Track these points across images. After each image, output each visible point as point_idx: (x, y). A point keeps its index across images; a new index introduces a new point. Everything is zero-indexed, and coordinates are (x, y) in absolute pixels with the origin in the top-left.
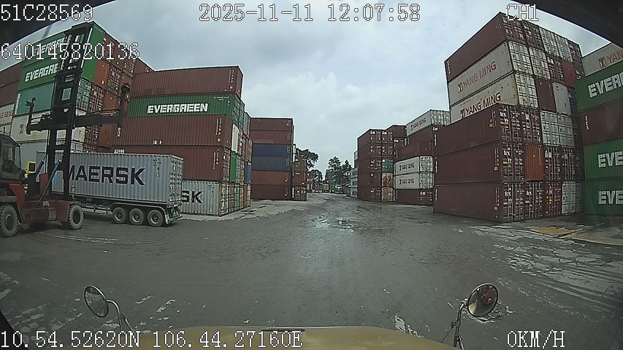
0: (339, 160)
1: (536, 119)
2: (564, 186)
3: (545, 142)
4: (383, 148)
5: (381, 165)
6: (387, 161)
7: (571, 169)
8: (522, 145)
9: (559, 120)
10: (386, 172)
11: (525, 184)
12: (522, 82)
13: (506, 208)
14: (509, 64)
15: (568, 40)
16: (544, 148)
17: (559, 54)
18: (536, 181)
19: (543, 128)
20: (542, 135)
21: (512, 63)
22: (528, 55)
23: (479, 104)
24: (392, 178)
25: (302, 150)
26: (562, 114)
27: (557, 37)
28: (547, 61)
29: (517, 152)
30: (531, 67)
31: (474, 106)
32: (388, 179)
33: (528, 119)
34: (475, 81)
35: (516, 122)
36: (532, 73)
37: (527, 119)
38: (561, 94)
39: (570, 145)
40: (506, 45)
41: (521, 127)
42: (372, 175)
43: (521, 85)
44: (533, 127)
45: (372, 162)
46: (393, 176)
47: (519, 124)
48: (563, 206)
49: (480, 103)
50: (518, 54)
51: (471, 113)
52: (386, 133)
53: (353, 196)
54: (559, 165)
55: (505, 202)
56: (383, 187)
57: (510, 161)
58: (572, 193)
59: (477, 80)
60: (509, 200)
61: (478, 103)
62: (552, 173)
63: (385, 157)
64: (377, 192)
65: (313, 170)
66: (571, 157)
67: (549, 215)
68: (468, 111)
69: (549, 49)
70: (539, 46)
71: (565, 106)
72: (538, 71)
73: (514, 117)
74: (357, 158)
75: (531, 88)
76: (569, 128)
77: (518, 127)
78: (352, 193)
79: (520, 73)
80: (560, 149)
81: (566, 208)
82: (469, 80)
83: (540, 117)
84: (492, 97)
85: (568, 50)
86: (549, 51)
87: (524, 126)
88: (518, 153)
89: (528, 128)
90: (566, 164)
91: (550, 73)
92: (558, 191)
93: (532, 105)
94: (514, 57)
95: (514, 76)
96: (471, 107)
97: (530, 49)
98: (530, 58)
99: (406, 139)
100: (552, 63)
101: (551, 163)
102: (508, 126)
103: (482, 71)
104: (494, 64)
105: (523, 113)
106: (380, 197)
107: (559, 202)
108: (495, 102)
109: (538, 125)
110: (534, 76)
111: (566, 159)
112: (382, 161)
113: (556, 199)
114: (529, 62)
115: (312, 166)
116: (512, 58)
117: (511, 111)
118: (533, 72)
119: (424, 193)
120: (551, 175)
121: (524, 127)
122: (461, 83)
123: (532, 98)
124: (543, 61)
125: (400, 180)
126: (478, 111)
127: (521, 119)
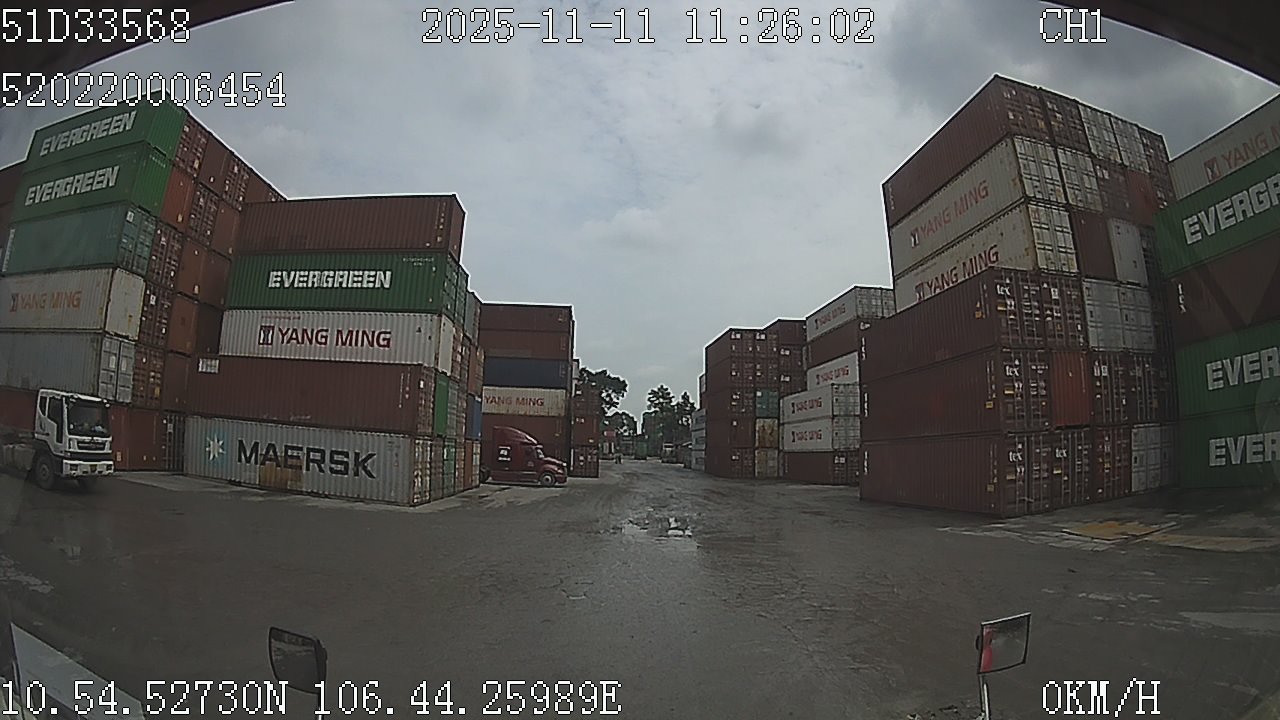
0: (669, 394)
1: (1073, 297)
2: (1135, 434)
3: (1092, 343)
4: (758, 367)
5: (754, 402)
6: (765, 394)
7: (1150, 398)
8: (1046, 353)
9: (1122, 297)
10: (763, 418)
11: (1051, 433)
12: (1043, 220)
13: (1013, 486)
14: (1015, 184)
15: (1139, 128)
16: (1092, 356)
17: (1121, 159)
18: (1075, 427)
19: (1088, 315)
20: (1086, 331)
21: (1021, 181)
22: (1056, 165)
23: (954, 272)
24: (776, 428)
25: (594, 372)
26: (1129, 283)
27: (1117, 123)
28: (1096, 174)
29: (1034, 367)
30: (1061, 189)
31: (943, 276)
32: (769, 432)
33: (1057, 297)
34: (945, 222)
35: (1030, 306)
36: (1065, 202)
37: (1054, 297)
38: (1125, 243)
39: (1146, 347)
40: (1010, 144)
41: (1043, 316)
42: (735, 423)
43: (1040, 228)
44: (1068, 315)
45: (734, 397)
46: (779, 425)
47: (1039, 309)
48: (1133, 475)
49: (955, 268)
50: (1034, 161)
51: (938, 291)
52: (763, 337)
53: (698, 467)
54: (1123, 391)
55: (1009, 473)
56: (757, 448)
57: (1019, 388)
58: (1152, 446)
59: (949, 221)
60: (1019, 470)
61: (951, 267)
62: (1110, 409)
63: (762, 385)
64: (746, 459)
65: (617, 413)
66: (1149, 372)
67: (1105, 495)
68: (931, 287)
69: (1100, 148)
70: (1080, 145)
71: (1136, 267)
72: (1077, 197)
73: (1026, 296)
74: (704, 390)
75: (1062, 231)
76: (1144, 311)
77: (1036, 315)
78: (694, 461)
79: (1038, 201)
80: (1126, 358)
81: (1140, 480)
82: (932, 221)
83: (1082, 292)
84: (980, 255)
85: (1138, 147)
86: (1101, 154)
87: (1048, 312)
88: (1037, 369)
89: (1057, 317)
90: (1139, 388)
91: (1102, 200)
92: (1124, 446)
93: (1065, 269)
94: (1025, 168)
95: (1027, 208)
96: (937, 279)
97: (1059, 150)
98: (1059, 169)
99: (804, 348)
100: (1107, 177)
101: (1106, 388)
102: (1015, 315)
103: (959, 201)
104: (984, 185)
105: (1045, 286)
106: (751, 469)
107: (1126, 467)
108: (986, 265)
109: (1078, 310)
110: (1068, 207)
111: (1139, 378)
112: (755, 394)
113: (1120, 461)
114: (1058, 179)
115: (615, 405)
116: (1022, 171)
117: (1021, 283)
118: (1066, 199)
119: (843, 460)
120: (1107, 412)
121: (1048, 316)
122: (917, 230)
123: (1066, 252)
124: (1087, 175)
125: (793, 433)
126: (951, 285)
127: (1043, 298)
